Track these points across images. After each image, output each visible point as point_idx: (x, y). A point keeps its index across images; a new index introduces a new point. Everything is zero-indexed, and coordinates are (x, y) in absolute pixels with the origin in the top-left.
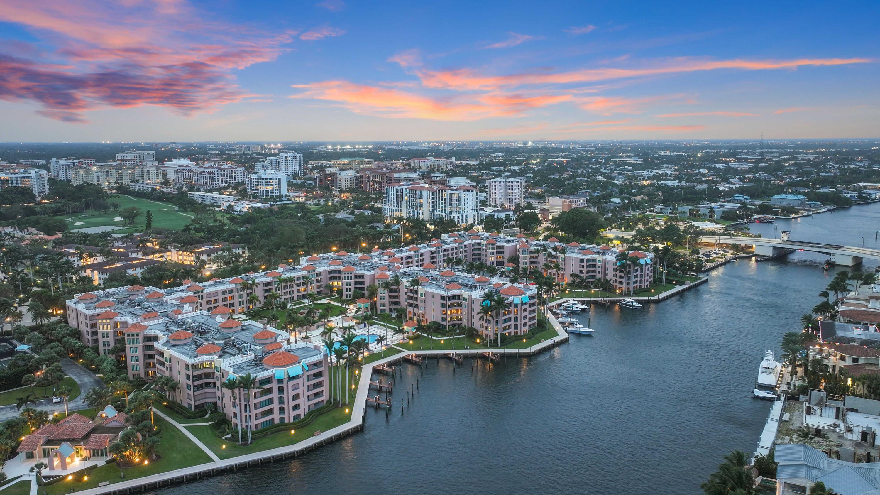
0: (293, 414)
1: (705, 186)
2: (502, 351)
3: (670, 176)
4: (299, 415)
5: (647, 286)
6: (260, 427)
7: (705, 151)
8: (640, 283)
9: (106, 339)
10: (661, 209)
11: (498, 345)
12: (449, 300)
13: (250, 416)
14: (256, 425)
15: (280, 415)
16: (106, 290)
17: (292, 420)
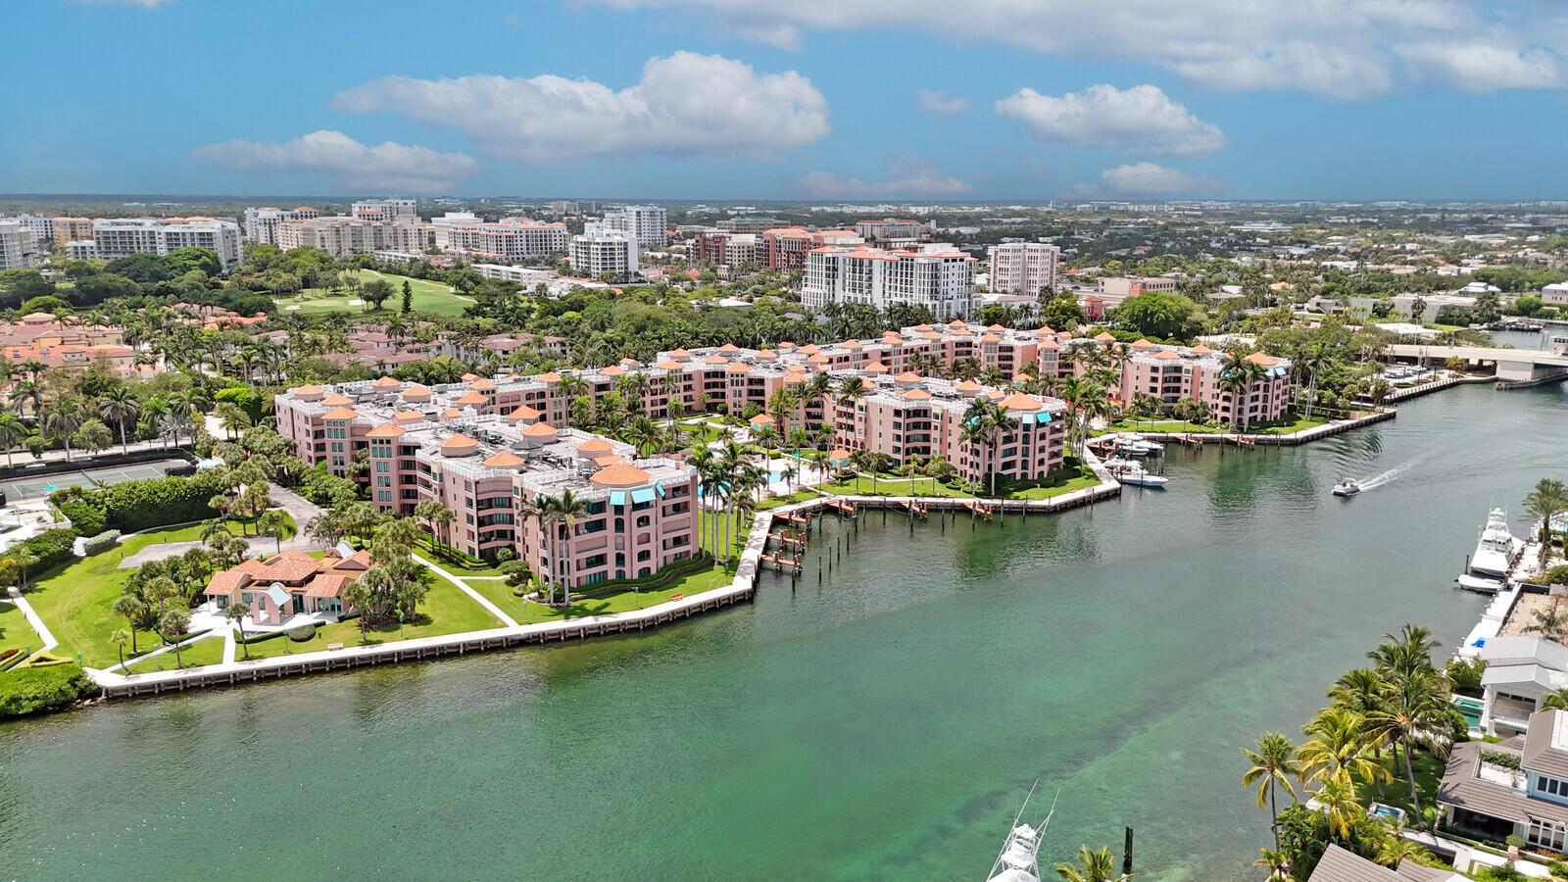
0: (639, 566)
1: (1410, 269)
2: (998, 502)
3: (1343, 254)
4: (649, 569)
5: (1275, 418)
6: (583, 582)
7: (1418, 216)
8: (1263, 412)
9: (338, 454)
10: (1318, 304)
11: (991, 492)
12: (908, 417)
13: (568, 563)
14: (578, 579)
15: (617, 566)
16: (339, 385)
17: (636, 576)
